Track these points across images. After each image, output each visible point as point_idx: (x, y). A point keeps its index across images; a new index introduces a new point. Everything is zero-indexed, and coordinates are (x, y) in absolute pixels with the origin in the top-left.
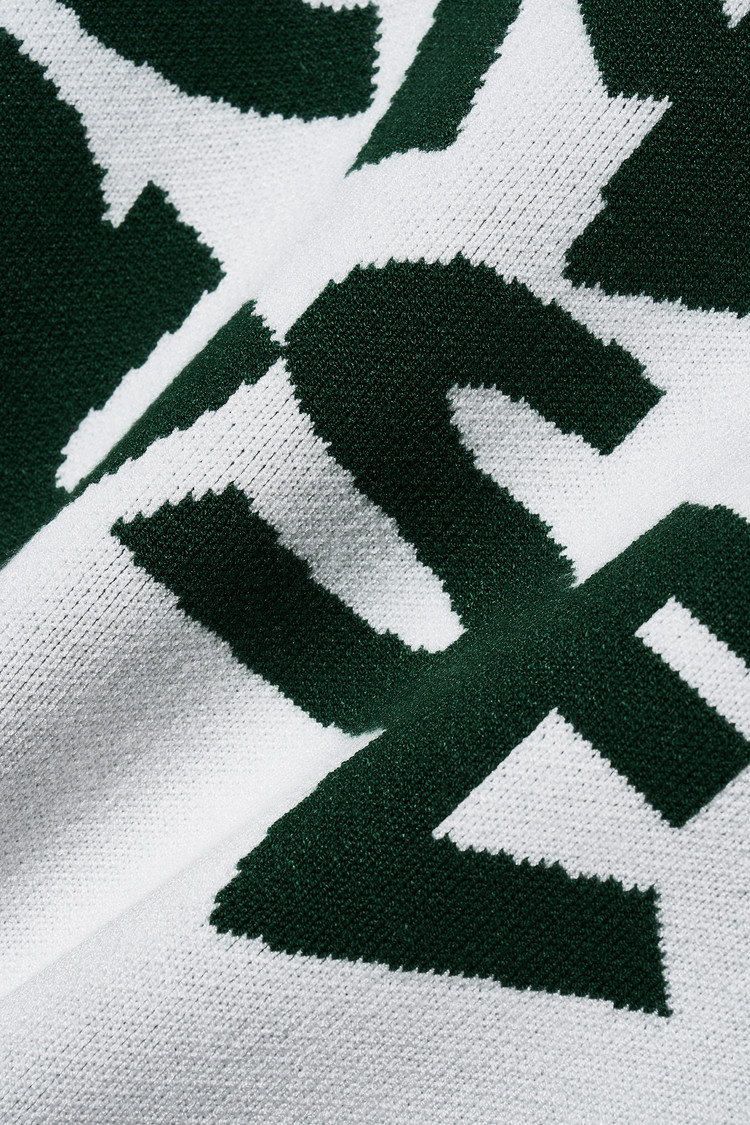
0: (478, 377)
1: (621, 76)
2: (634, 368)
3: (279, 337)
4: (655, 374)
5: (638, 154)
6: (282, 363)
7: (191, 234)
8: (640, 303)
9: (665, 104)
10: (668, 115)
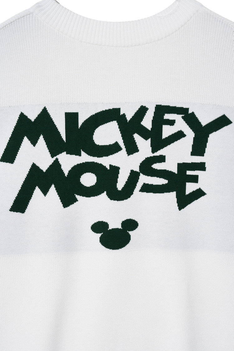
0: (153, 164)
1: (146, 139)
2: (162, 155)
3: (139, 172)
4: (164, 155)
5: (151, 143)
6: (141, 173)
7: (115, 166)
8: (159, 151)
9: (150, 138)
10: (151, 139)
